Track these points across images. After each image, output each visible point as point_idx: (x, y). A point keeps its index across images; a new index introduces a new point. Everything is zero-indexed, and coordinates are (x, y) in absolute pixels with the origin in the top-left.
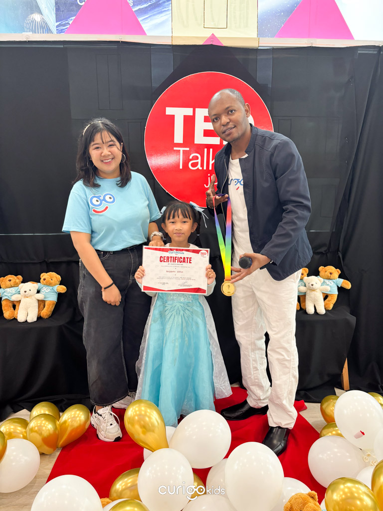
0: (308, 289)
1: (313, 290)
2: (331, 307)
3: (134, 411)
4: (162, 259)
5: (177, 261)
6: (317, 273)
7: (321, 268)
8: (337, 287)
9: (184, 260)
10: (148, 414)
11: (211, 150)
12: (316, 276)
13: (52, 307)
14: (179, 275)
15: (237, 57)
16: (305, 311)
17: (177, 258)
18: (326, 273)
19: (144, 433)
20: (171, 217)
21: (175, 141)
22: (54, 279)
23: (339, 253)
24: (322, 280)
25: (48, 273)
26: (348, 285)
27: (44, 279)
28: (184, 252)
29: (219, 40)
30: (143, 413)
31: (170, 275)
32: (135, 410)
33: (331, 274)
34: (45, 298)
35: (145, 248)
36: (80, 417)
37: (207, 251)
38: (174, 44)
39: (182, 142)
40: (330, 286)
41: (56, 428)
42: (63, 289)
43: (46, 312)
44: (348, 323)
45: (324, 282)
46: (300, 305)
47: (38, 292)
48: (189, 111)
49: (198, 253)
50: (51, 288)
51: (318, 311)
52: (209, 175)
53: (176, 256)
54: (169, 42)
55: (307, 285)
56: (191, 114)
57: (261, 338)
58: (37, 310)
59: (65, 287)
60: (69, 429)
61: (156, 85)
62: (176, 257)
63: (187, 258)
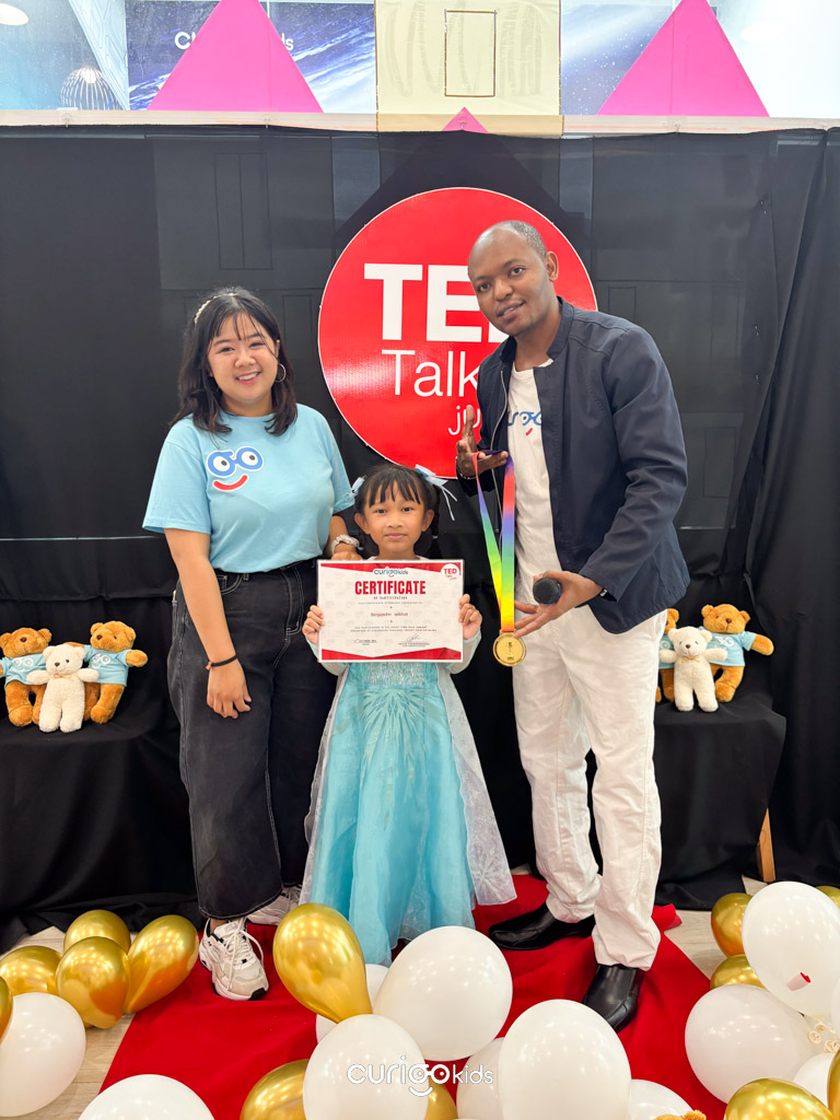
0: (678, 655)
1: (691, 658)
2: (730, 694)
3: (294, 929)
4: (361, 588)
5: (392, 590)
6: (697, 621)
7: (706, 610)
8: (741, 653)
9: (408, 588)
10: (326, 936)
11: (463, 354)
12: (697, 626)
13: (116, 698)
14: (399, 622)
15: (518, 156)
16: (674, 703)
17: (393, 584)
18: (718, 620)
19: (318, 980)
20: (378, 500)
21: (386, 336)
22: (121, 636)
23: (745, 575)
24: (709, 635)
25: (107, 624)
26: (766, 644)
27: (99, 637)
28: (407, 569)
29: (476, 121)
30: (315, 933)
31: (378, 622)
32: (297, 926)
33: (728, 621)
34: (100, 678)
35: (323, 565)
36: (175, 944)
37: (458, 565)
38: (380, 130)
39: (399, 338)
40: (727, 649)
41: (120, 970)
42: (139, 658)
43: (102, 710)
44: (767, 730)
45: (714, 639)
46: (662, 691)
47: (86, 664)
48: (414, 272)
49: (439, 571)
50: (114, 656)
51: (702, 705)
52: (458, 408)
53: (391, 579)
54: (370, 127)
55: (676, 646)
56: (419, 277)
57: (577, 765)
58: (83, 704)
59: (145, 655)
60: (151, 972)
61: (342, 216)
62: (390, 582)
63: (416, 583)
